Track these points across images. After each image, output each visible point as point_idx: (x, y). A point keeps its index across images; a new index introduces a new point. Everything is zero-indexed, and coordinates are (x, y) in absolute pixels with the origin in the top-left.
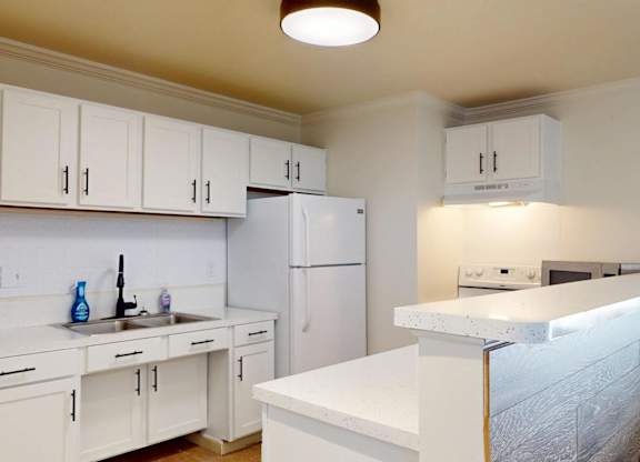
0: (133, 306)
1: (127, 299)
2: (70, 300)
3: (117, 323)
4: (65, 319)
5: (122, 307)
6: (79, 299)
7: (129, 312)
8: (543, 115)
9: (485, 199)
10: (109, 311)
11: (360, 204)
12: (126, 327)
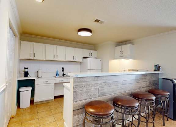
0: (65, 74)
1: (64, 73)
2: (56, 73)
3: (62, 77)
4: (55, 76)
5: (63, 75)
6: (57, 73)
7: (64, 75)
8: (130, 44)
9: (121, 59)
10: (62, 75)
11: (101, 60)
12: (63, 77)
